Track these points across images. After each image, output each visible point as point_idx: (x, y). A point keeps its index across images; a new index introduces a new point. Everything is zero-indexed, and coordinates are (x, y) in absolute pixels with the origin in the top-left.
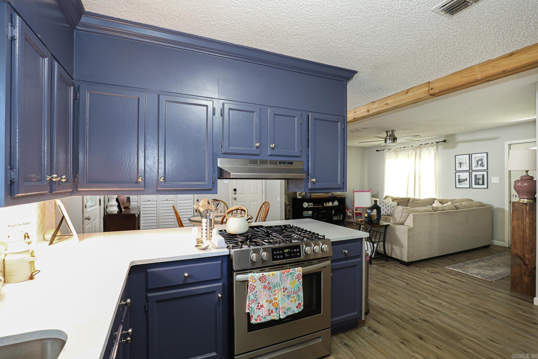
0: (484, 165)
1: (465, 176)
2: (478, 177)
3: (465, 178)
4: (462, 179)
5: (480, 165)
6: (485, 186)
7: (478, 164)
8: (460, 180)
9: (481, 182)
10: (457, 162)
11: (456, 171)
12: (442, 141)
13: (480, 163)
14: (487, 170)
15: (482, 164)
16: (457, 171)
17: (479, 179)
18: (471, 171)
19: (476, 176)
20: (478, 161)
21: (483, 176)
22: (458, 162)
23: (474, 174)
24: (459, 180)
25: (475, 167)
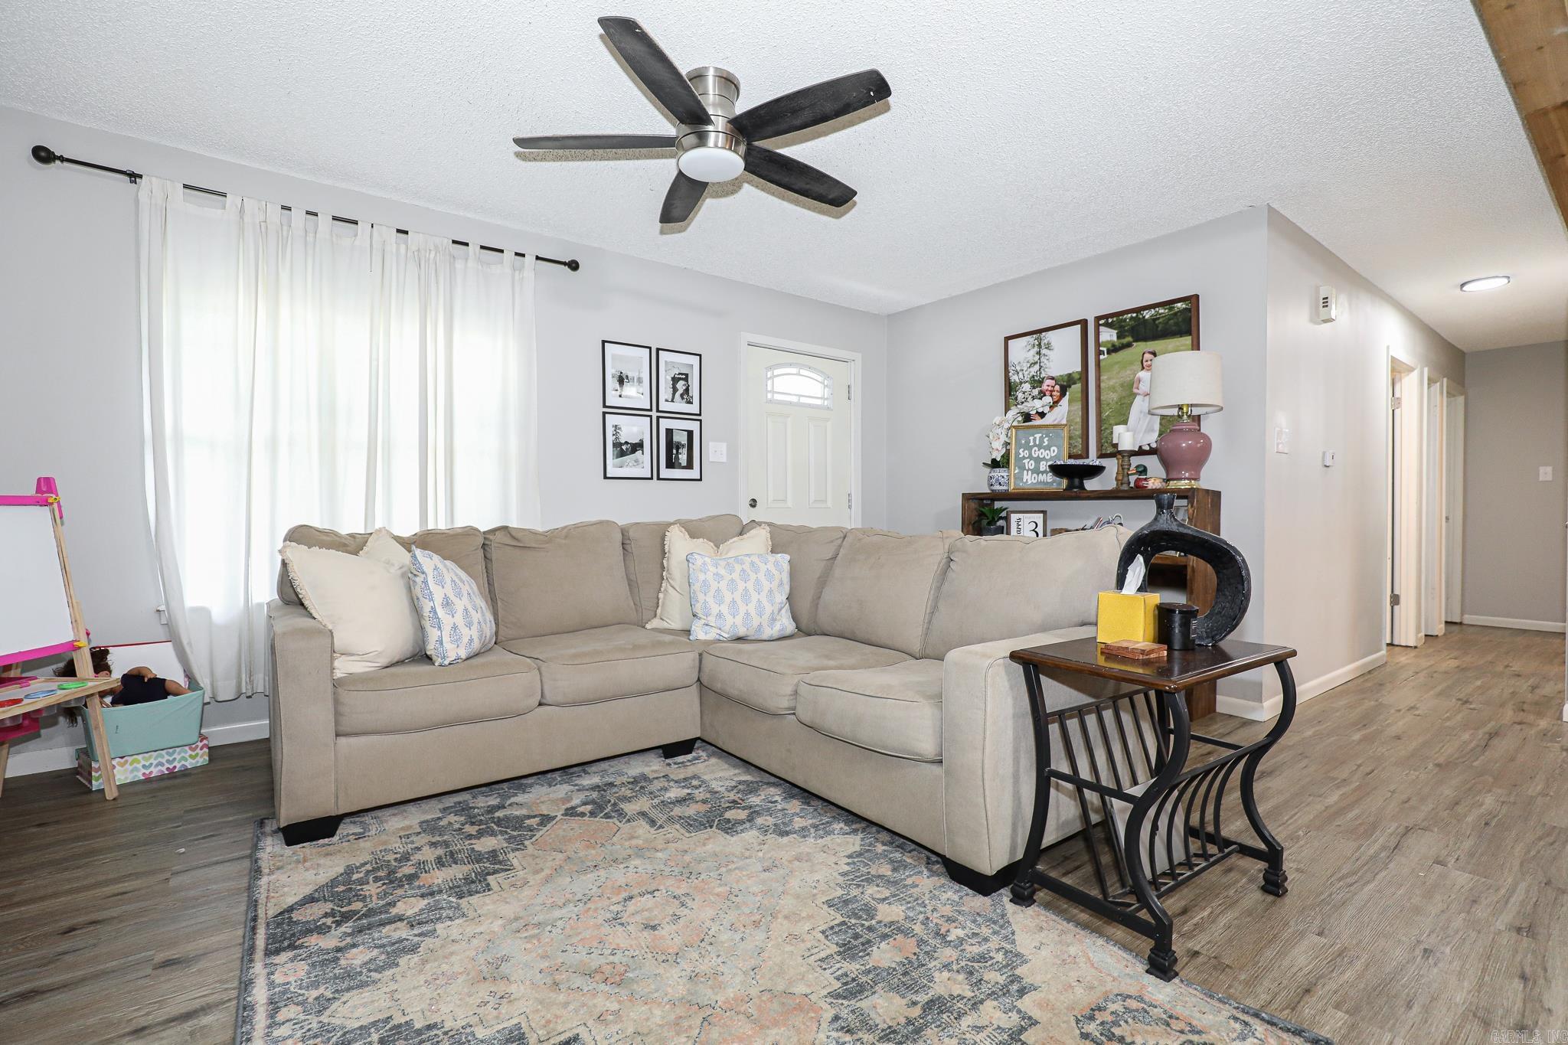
0: (692, 397)
1: (634, 429)
2: (676, 438)
3: (636, 441)
4: (626, 443)
5: (682, 396)
6: (694, 473)
7: (675, 390)
8: (621, 444)
9: (683, 458)
10: (610, 371)
11: (605, 406)
12: (564, 264)
13: (681, 385)
14: (697, 417)
15: (687, 390)
16: (608, 410)
17: (679, 446)
18: (654, 414)
19: (669, 432)
20: (675, 380)
21: (690, 434)
22: (613, 371)
23: (665, 424)
24: (617, 445)
25: (667, 401)
